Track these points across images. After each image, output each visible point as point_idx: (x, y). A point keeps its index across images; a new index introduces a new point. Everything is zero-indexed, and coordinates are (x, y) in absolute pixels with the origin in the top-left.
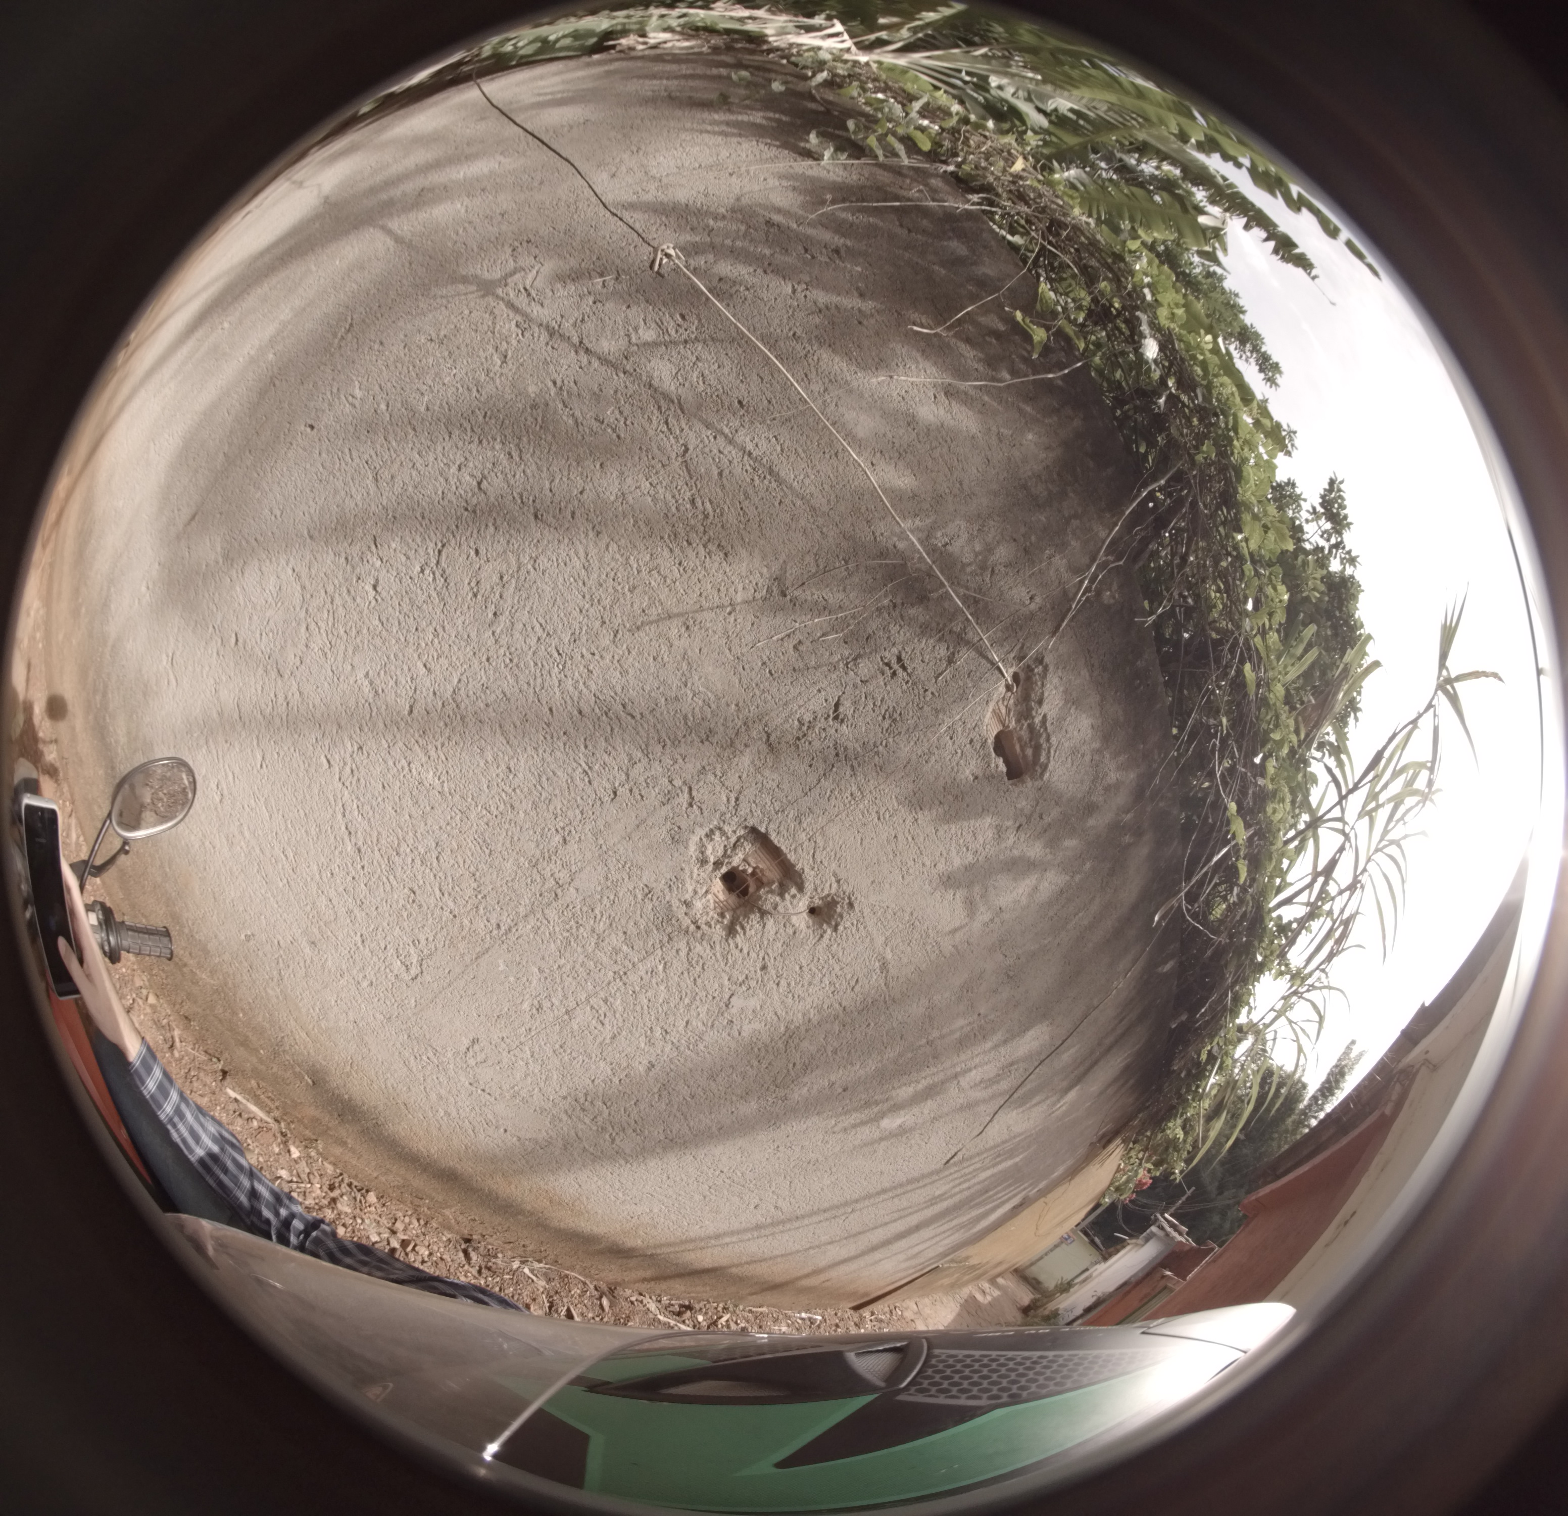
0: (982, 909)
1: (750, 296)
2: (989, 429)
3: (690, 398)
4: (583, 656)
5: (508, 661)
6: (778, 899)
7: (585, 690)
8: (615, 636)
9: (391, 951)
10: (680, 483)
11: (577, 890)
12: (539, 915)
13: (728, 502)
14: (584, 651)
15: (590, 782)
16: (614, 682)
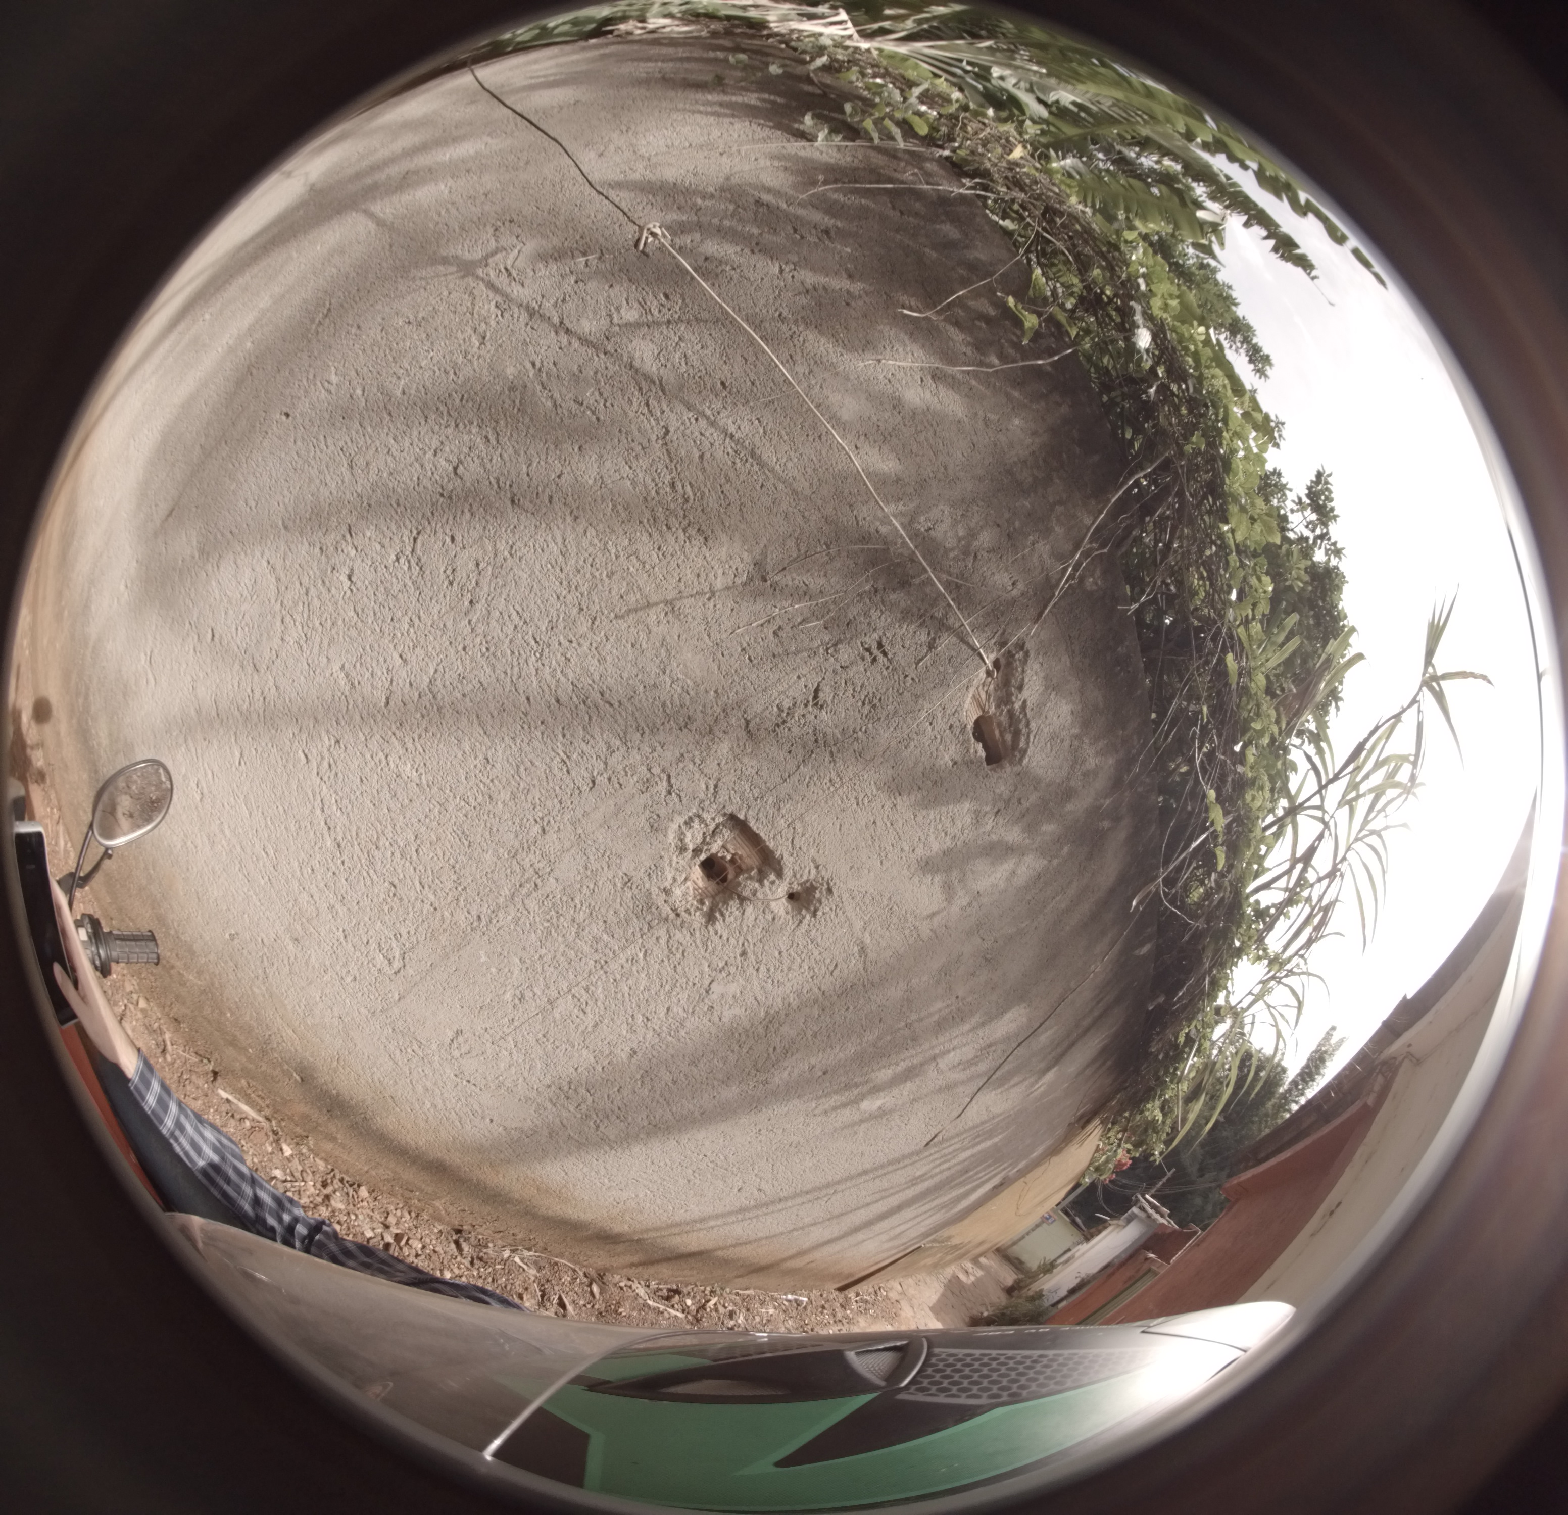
0: (960, 893)
1: (736, 276)
2: (976, 413)
3: (672, 379)
4: (560, 644)
5: (484, 650)
6: (757, 885)
7: (562, 679)
8: (593, 623)
9: (373, 945)
10: (660, 466)
11: (557, 880)
12: (519, 906)
13: (709, 485)
14: (562, 639)
15: (568, 772)
16: (592, 669)
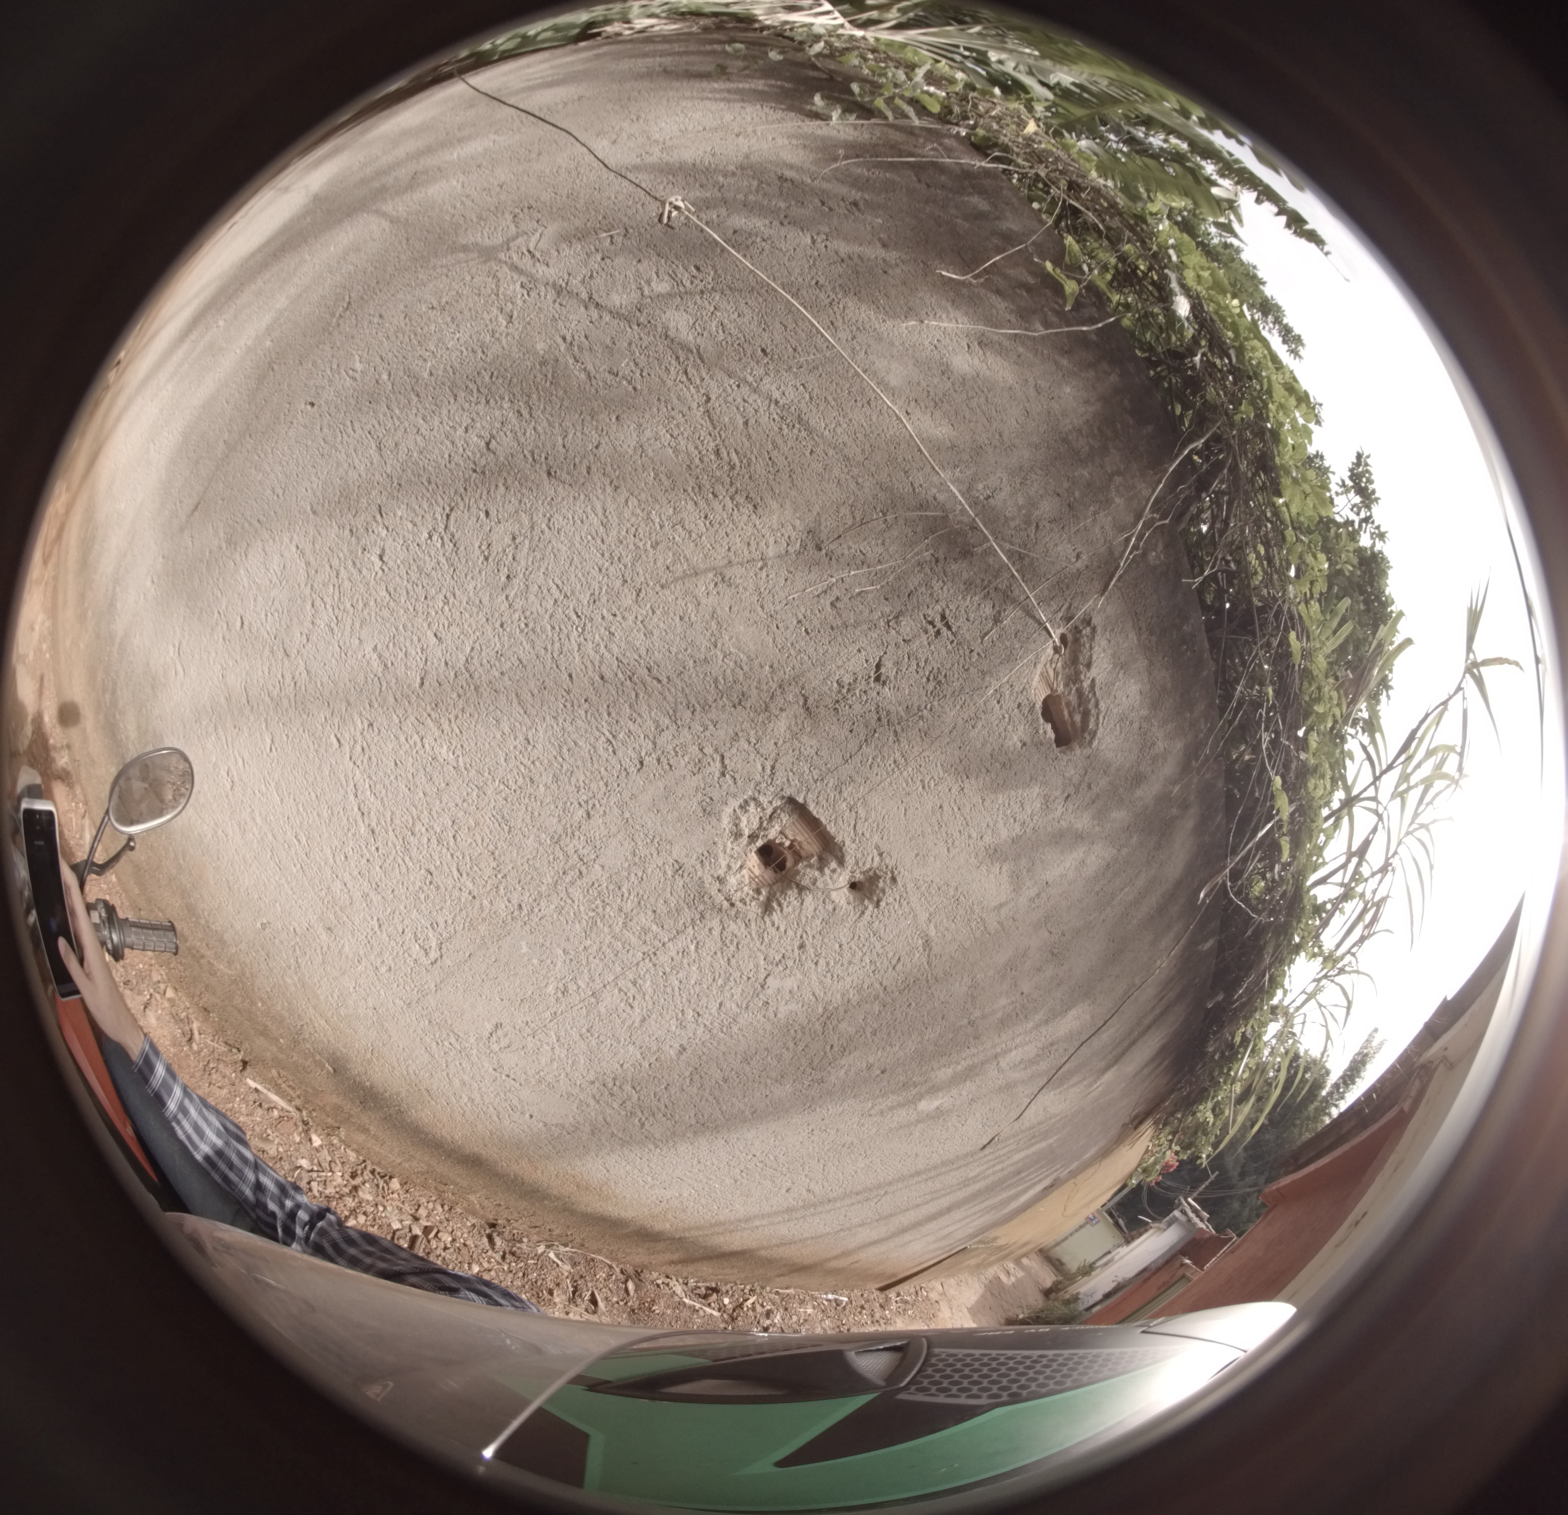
0: (1028, 884)
1: (767, 247)
2: (1026, 380)
3: (710, 348)
4: (603, 618)
5: (523, 626)
6: (817, 873)
7: (606, 654)
8: (638, 595)
9: (409, 935)
10: (703, 434)
11: (603, 867)
12: (563, 895)
13: (755, 452)
14: (605, 612)
15: (614, 752)
16: (638, 644)
